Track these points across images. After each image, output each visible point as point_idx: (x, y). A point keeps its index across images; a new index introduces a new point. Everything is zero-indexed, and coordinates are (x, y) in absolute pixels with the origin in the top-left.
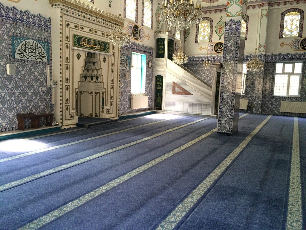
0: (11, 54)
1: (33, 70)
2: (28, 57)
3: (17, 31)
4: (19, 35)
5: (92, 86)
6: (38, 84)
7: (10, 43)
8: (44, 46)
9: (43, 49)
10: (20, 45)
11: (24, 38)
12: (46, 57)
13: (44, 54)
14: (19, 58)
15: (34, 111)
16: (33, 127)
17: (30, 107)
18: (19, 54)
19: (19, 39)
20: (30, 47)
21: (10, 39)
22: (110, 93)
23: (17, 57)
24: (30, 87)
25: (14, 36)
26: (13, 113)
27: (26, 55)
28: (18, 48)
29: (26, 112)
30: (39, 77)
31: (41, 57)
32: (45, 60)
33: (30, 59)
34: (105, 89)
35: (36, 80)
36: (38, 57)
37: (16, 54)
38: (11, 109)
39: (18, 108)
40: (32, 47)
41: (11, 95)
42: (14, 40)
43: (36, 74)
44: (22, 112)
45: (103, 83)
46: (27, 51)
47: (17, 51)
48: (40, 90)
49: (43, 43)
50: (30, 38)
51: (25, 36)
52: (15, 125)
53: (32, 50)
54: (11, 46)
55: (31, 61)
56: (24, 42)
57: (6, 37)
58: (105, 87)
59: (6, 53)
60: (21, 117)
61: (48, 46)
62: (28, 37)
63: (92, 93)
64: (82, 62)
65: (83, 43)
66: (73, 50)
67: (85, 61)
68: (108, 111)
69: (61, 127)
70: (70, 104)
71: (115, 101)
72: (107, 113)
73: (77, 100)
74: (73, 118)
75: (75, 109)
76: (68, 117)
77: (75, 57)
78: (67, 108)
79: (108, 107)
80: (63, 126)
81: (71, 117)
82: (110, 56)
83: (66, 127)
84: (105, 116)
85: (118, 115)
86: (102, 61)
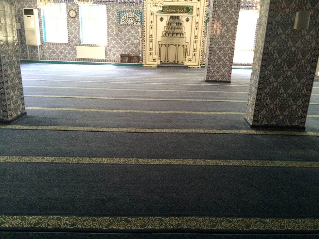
0: (118, 22)
1: (131, 30)
2: (128, 23)
3: (122, 9)
4: (123, 11)
5: (176, 40)
6: (134, 38)
7: (118, 16)
8: (139, 15)
9: (137, 17)
10: (124, 16)
11: (126, 12)
13: (138, 20)
14: (123, 23)
15: (131, 53)
16: (129, 62)
17: (129, 51)
18: (123, 21)
19: (123, 13)
20: (129, 17)
21: (118, 13)
22: (193, 46)
23: (122, 23)
24: (129, 40)
25: (120, 12)
26: (119, 53)
27: (127, 22)
28: (122, 18)
29: (126, 53)
30: (135, 34)
31: (136, 22)
32: (139, 24)
34: (188, 43)
35: (133, 36)
36: (134, 22)
37: (121, 21)
38: (118, 51)
39: (122, 51)
40: (131, 17)
41: (118, 43)
42: (120, 14)
43: (133, 32)
44: (124, 53)
45: (186, 38)
46: (127, 19)
47: (122, 20)
48: (135, 42)
49: (138, 13)
51: (127, 11)
52: (120, 60)
54: (118, 18)
55: (130, 25)
56: (126, 15)
57: (116, 13)
58: (188, 41)
59: (116, 21)
60: (122, 56)
61: (141, 15)
62: (129, 11)
63: (176, 45)
64: (164, 23)
65: (166, 10)
66: (157, 16)
67: (167, 22)
68: (190, 60)
69: (144, 64)
70: (154, 52)
71: (198, 53)
72: (189, 61)
73: (159, 49)
74: (155, 61)
75: (157, 55)
76: (151, 59)
77: (159, 20)
78: (151, 54)
79: (190, 57)
80: (146, 64)
81: (154, 60)
82: (194, 16)
83: (148, 66)
84: (187, 63)
85: (200, 64)
86: (185, 21)
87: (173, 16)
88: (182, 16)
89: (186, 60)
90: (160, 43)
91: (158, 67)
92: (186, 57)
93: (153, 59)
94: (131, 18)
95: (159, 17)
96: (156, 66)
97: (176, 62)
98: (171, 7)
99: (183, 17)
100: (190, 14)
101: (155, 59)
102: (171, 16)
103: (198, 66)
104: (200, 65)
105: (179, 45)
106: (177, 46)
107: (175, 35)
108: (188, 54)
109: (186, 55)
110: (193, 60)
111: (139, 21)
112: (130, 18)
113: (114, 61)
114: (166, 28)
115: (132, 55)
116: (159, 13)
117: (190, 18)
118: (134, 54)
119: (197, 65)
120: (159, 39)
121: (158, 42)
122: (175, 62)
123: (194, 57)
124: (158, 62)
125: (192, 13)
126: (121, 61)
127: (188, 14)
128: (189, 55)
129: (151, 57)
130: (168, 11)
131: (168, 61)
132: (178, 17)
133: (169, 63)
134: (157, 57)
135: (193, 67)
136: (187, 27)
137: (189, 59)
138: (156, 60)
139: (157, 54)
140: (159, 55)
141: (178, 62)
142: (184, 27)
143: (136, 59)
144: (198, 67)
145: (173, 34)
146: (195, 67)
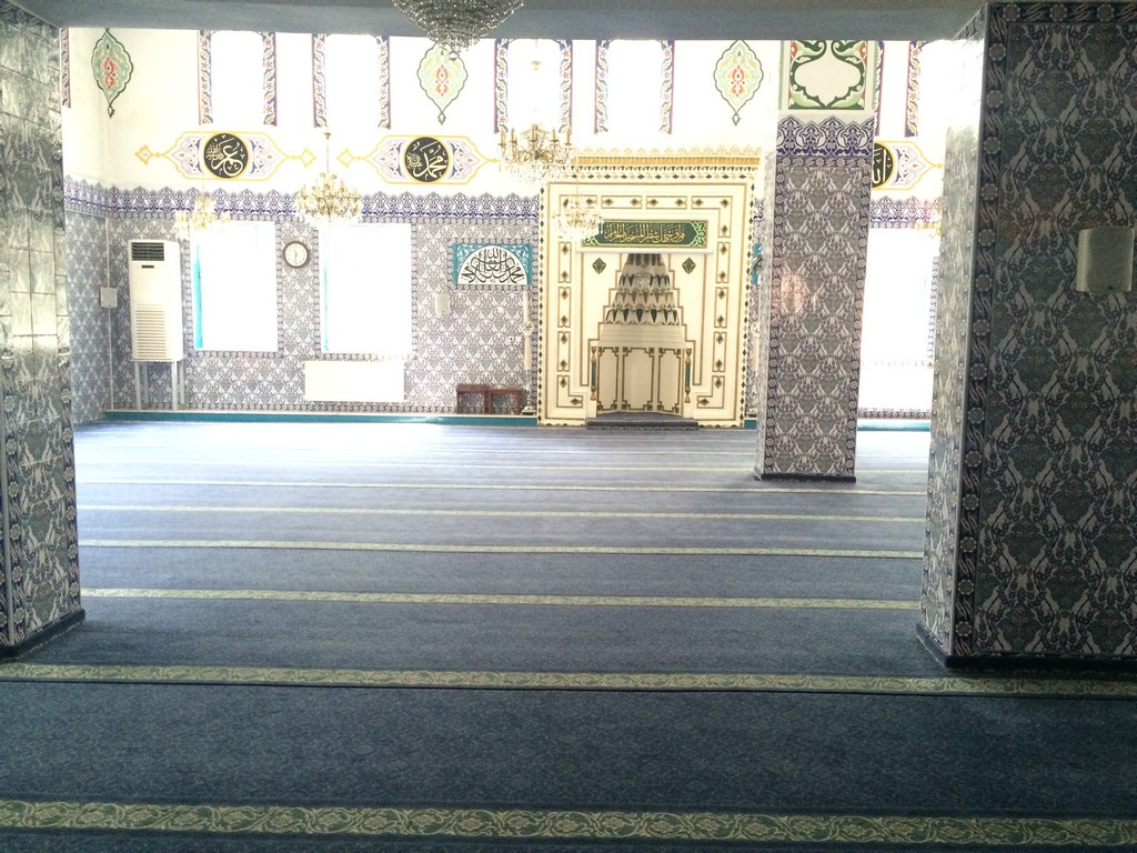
0: (450, 277)
1: (494, 303)
2: (484, 279)
3: (464, 235)
4: (466, 241)
5: (650, 334)
6: (504, 329)
7: (451, 257)
8: (521, 254)
9: (516, 260)
10: (469, 260)
11: (476, 246)
12: (525, 276)
13: (519, 269)
14: (467, 282)
15: (494, 381)
16: (487, 411)
17: (486, 374)
18: (466, 275)
19: (467, 248)
20: (488, 260)
21: (451, 250)
22: (710, 352)
23: (462, 281)
24: (486, 335)
25: (457, 246)
26: (452, 381)
27: (480, 277)
28: (465, 265)
29: (478, 382)
30: (508, 316)
31: (513, 277)
32: (523, 281)
33: (488, 282)
34: (694, 341)
35: (500, 322)
36: (505, 277)
37: (460, 276)
38: (447, 375)
39: (462, 375)
40: (493, 259)
41: (448, 348)
42: (456, 251)
43: (501, 310)
44: (468, 381)
45: (686, 325)
46: (482, 269)
47: (463, 271)
48: (508, 342)
49: (518, 249)
50: (489, 244)
51: (480, 242)
52: (453, 404)
53: (493, 266)
54: (451, 264)
55: (489, 286)
56: (477, 253)
57: (442, 249)
58: (694, 334)
59: (442, 276)
60: (463, 392)
61: (530, 252)
62: (486, 241)
63: (652, 350)
64: (610, 278)
65: (614, 236)
66: (582, 254)
67: (620, 274)
68: (705, 402)
69: (540, 418)
70: (573, 373)
71: (729, 375)
72: (701, 405)
73: (594, 364)
74: (579, 405)
75: (588, 385)
76: (565, 400)
77: (589, 269)
78: (563, 382)
79: (705, 390)
80: (546, 418)
81: (575, 401)
82: (712, 253)
83: (554, 422)
84: (691, 411)
85: (739, 413)
86: (680, 271)
87: (639, 255)
88: (670, 255)
89: (688, 401)
90: (594, 344)
91: (591, 425)
92: (688, 392)
93: (572, 398)
94: (495, 263)
95: (590, 260)
96: (583, 423)
97: (655, 409)
98: (630, 224)
99: (674, 257)
100: (697, 247)
101: (579, 399)
102: (631, 256)
103: (734, 419)
104: (742, 417)
105: (661, 350)
106: (657, 354)
107: (647, 317)
108: (697, 381)
109: (688, 385)
110: (712, 402)
111: (523, 271)
112: (490, 263)
113: (433, 409)
114: (614, 293)
115: (499, 387)
116: (592, 246)
117: (698, 261)
118: (504, 382)
119: (732, 417)
120: (591, 331)
121: (590, 340)
122: (650, 407)
123: (718, 392)
124: (589, 410)
125: (703, 244)
126: (460, 409)
127: (692, 246)
128: (700, 384)
129: (563, 391)
130: (622, 239)
131: (624, 407)
132: (656, 258)
133: (628, 411)
134: (587, 391)
135: (714, 424)
136: (688, 291)
137: (701, 399)
138: (581, 402)
139: (585, 382)
140: (593, 383)
141: (660, 407)
142: (678, 289)
143: (512, 399)
144: (734, 426)
145: (639, 313)
146: (721, 423)
